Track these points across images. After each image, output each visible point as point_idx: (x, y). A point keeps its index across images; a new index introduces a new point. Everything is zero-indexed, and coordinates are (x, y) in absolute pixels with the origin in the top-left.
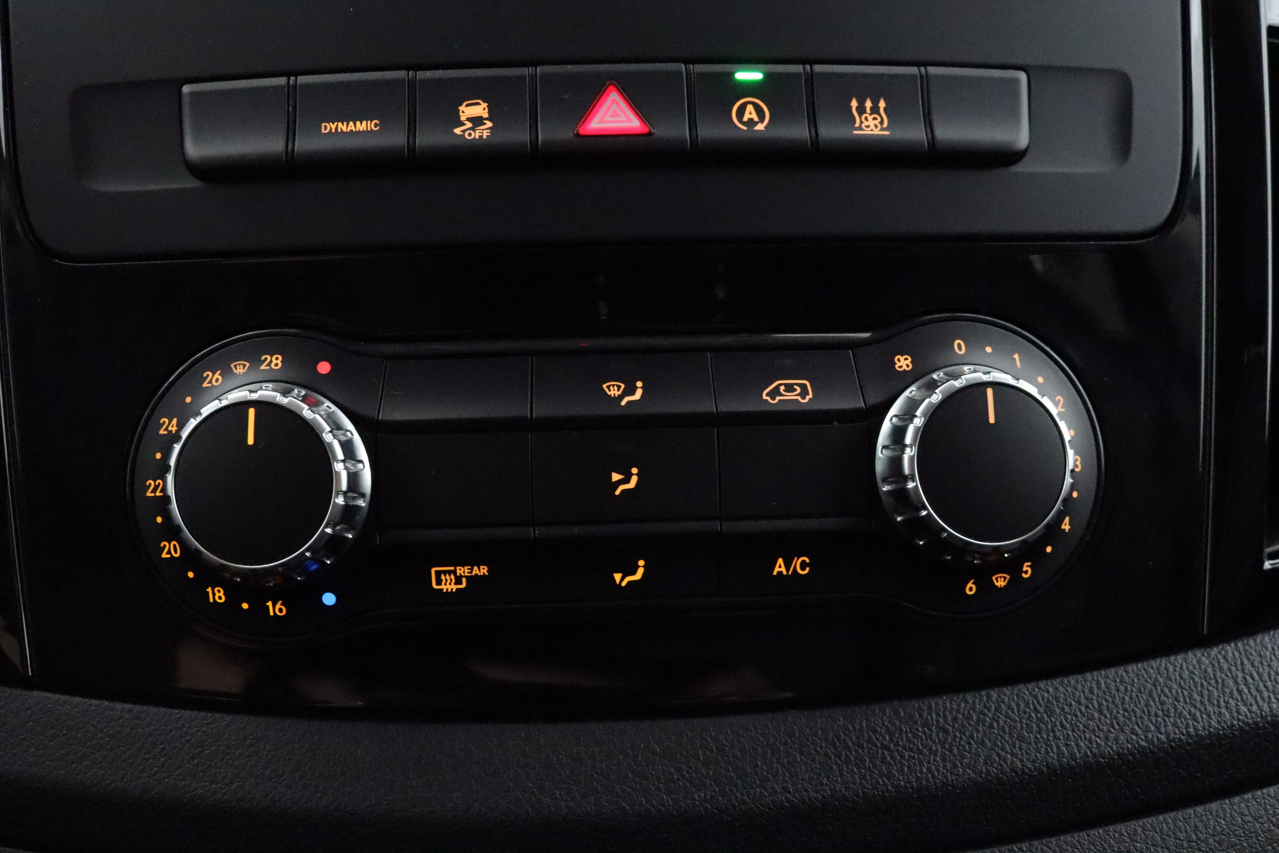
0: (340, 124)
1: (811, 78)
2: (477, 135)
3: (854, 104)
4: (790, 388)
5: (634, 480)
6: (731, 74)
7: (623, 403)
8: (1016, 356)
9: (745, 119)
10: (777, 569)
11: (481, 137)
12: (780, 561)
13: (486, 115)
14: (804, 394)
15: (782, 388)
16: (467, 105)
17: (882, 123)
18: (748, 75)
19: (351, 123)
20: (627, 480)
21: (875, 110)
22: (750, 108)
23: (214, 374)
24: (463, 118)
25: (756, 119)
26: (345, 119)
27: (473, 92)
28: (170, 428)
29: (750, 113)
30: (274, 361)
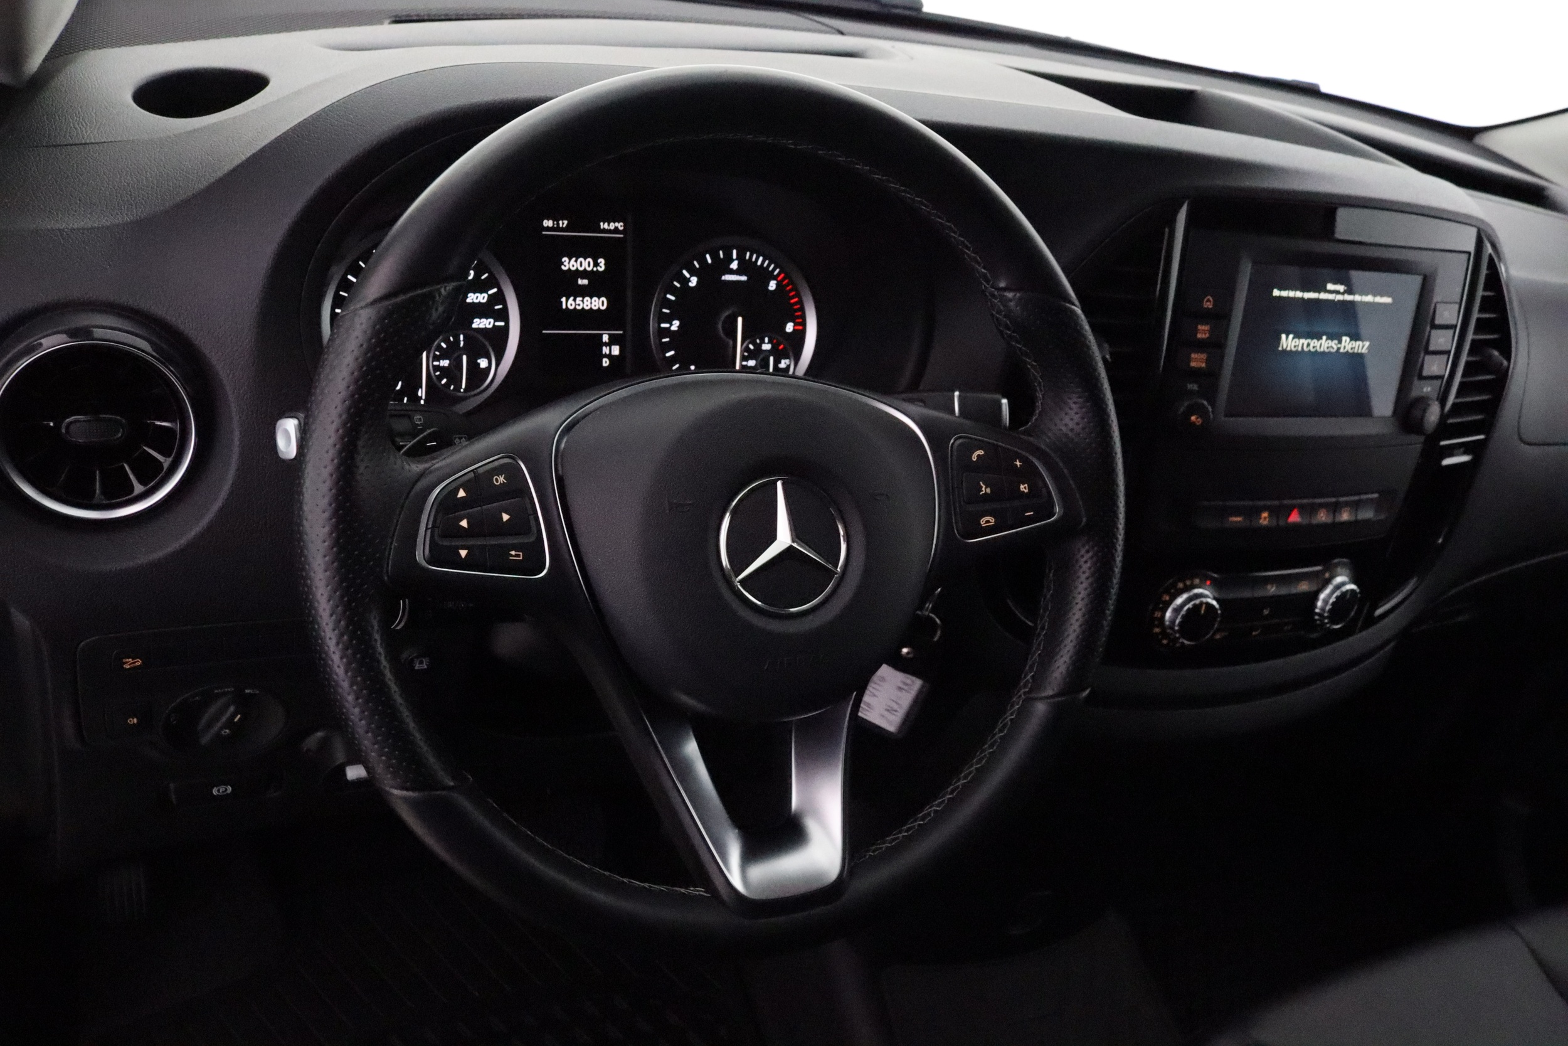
0: (1233, 518)
2: (1264, 523)
13: (1268, 516)
16: (1264, 513)
23: (1181, 583)
24: (1262, 517)
26: (1235, 517)
27: (1267, 509)
30: (1196, 581)
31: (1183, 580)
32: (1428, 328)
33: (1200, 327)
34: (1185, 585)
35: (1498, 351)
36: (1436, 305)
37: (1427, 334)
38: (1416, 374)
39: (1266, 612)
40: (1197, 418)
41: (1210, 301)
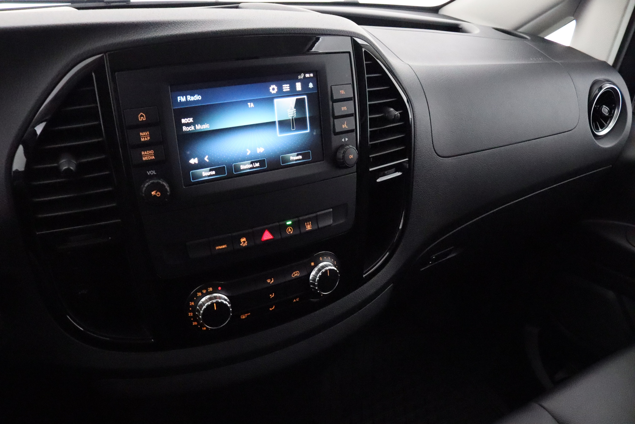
0: (219, 247)
1: (299, 221)
2: (245, 245)
3: (306, 224)
4: (296, 273)
5: (273, 295)
6: (286, 223)
7: (271, 283)
8: (329, 257)
9: (289, 231)
10: (294, 301)
11: (246, 245)
12: (295, 300)
13: (245, 240)
14: (298, 274)
15: (295, 274)
16: (242, 239)
17: (310, 226)
18: (289, 223)
19: (221, 246)
20: (272, 295)
21: (309, 224)
22: (289, 229)
23: (199, 293)
24: (242, 242)
25: (291, 231)
26: (220, 246)
27: (243, 236)
28: (192, 304)
29: (290, 230)
30: (211, 289)
31: (200, 290)
32: (331, 103)
33: (141, 134)
34: (202, 293)
35: (393, 108)
36: (331, 88)
37: (331, 108)
38: (332, 132)
39: (272, 296)
40: (156, 193)
41: (143, 116)
